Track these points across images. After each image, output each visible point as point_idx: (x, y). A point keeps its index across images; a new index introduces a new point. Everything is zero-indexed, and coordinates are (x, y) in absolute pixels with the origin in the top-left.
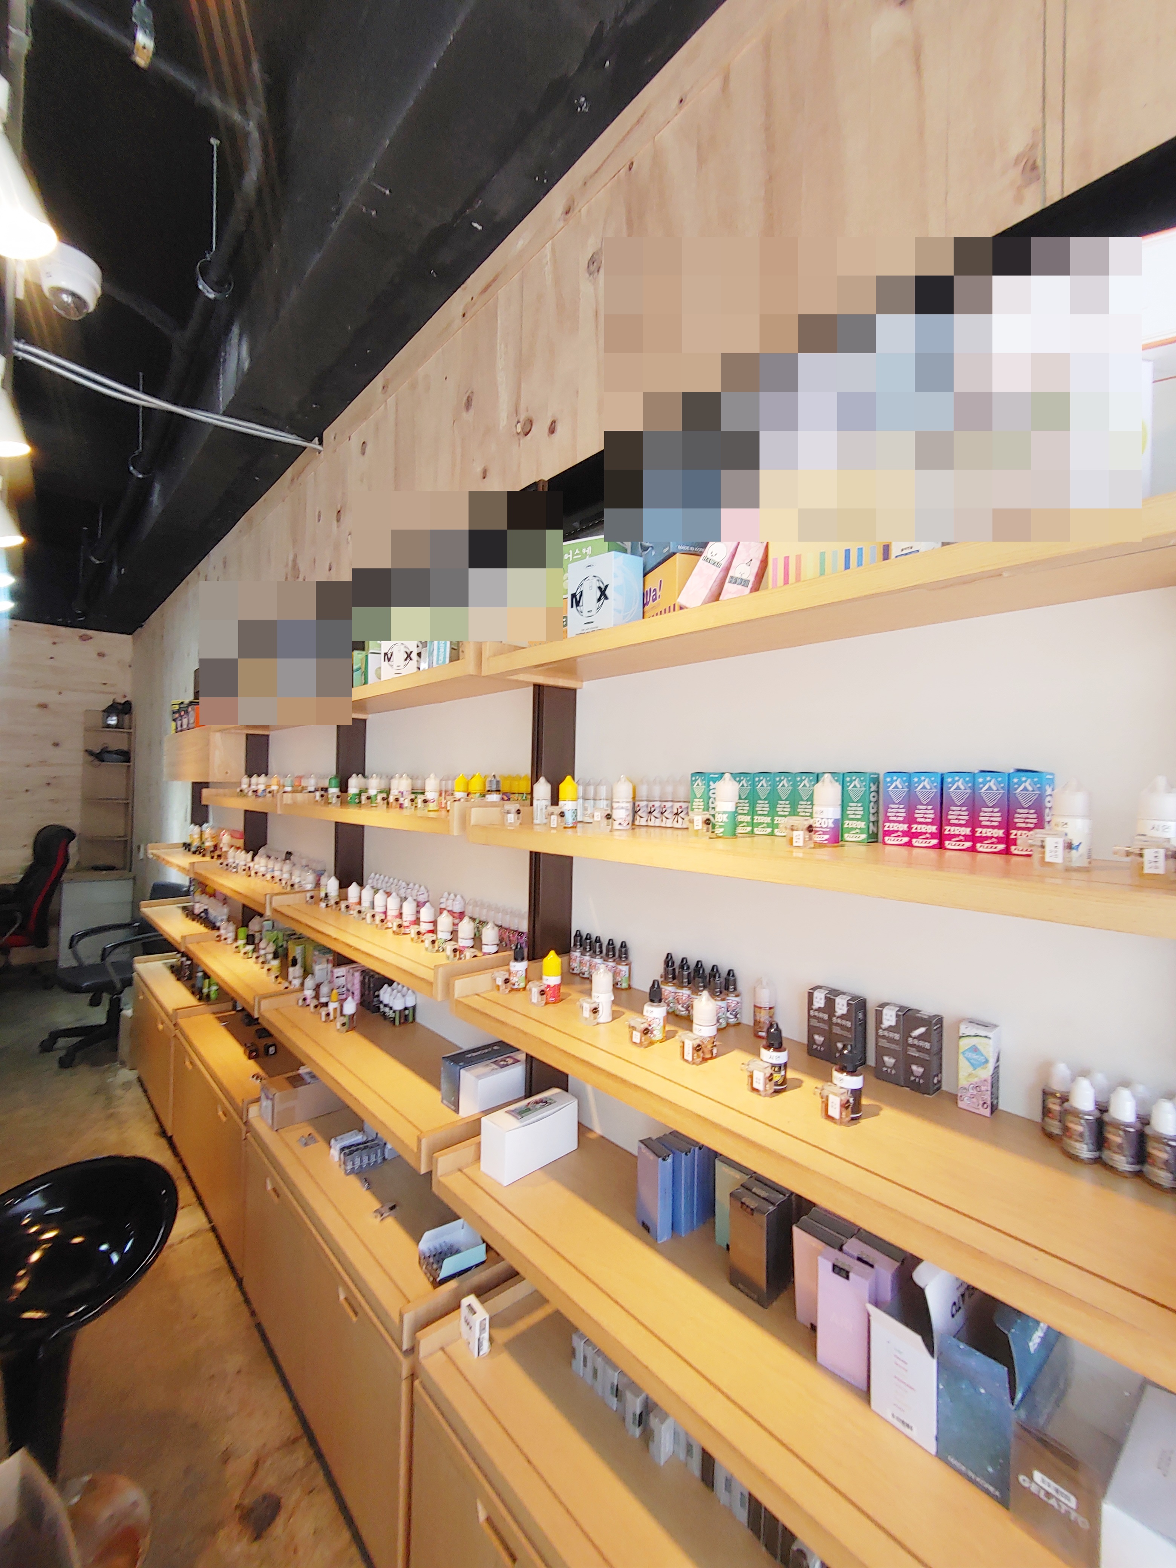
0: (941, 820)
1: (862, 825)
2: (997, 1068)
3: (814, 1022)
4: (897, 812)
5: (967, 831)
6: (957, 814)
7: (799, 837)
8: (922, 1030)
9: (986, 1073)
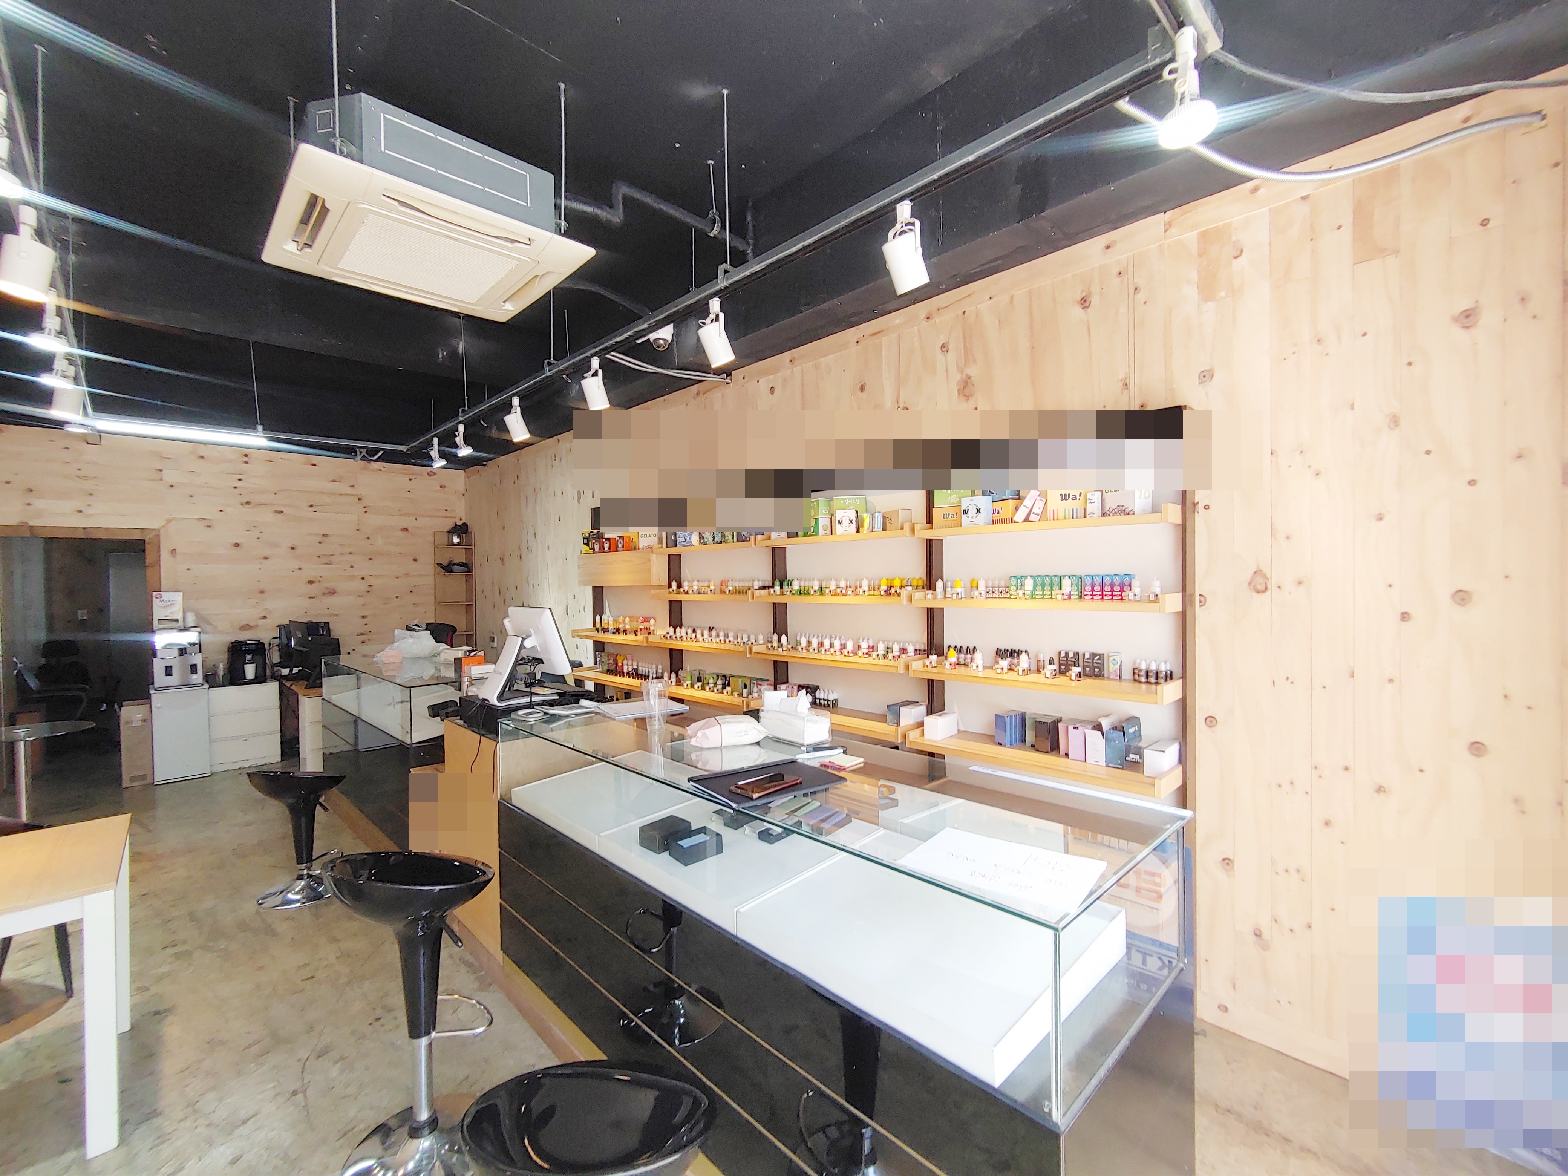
0: (1102, 590)
1: (1077, 593)
2: (1121, 666)
3: (1061, 662)
4: (1089, 588)
5: (1110, 593)
6: (1107, 588)
7: (1059, 597)
8: (1098, 657)
9: (1118, 666)
